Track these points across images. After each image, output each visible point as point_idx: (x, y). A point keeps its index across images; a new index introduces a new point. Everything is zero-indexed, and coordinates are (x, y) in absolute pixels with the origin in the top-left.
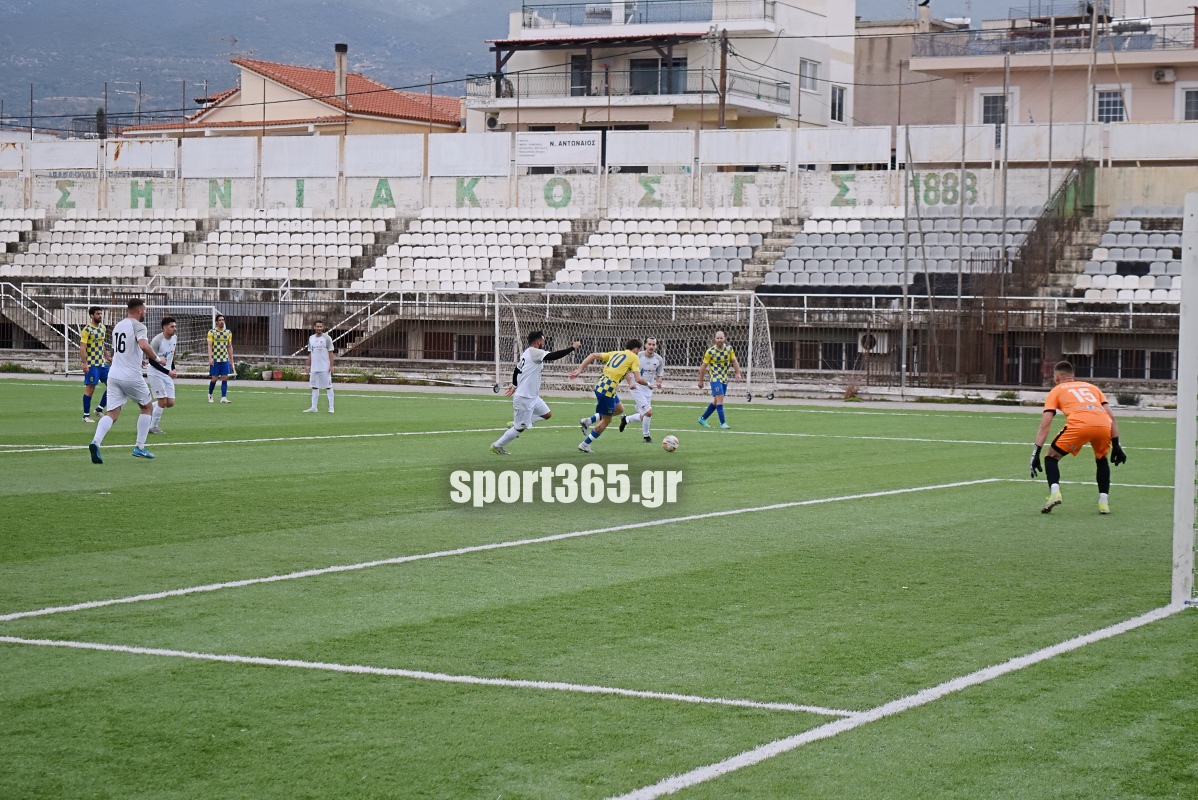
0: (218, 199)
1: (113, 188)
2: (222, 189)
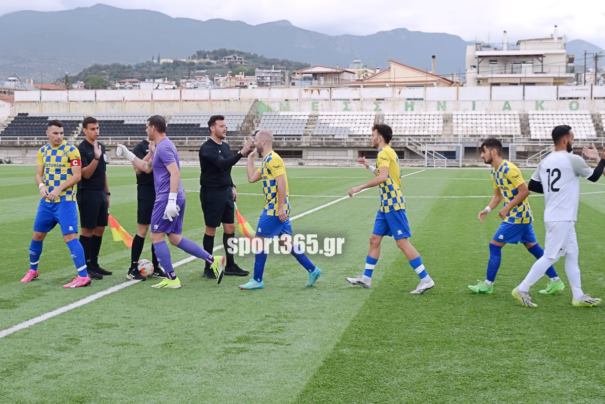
0: (440, 108)
2: (442, 105)
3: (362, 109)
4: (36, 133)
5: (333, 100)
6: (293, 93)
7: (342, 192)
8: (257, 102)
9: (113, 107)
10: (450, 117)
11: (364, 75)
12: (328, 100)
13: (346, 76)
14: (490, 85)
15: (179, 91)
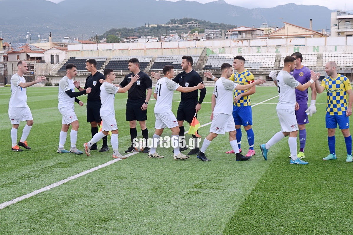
0: (315, 50)
1: (289, 48)
2: (316, 48)
3: (268, 51)
4: (80, 68)
5: (251, 46)
6: (227, 43)
7: (256, 101)
8: (205, 49)
9: (123, 53)
10: (321, 55)
11: (269, 31)
12: (248, 47)
13: (258, 32)
14: (346, 36)
15: (161, 43)
